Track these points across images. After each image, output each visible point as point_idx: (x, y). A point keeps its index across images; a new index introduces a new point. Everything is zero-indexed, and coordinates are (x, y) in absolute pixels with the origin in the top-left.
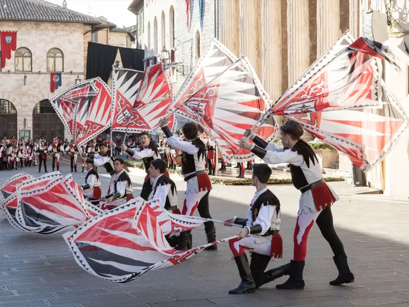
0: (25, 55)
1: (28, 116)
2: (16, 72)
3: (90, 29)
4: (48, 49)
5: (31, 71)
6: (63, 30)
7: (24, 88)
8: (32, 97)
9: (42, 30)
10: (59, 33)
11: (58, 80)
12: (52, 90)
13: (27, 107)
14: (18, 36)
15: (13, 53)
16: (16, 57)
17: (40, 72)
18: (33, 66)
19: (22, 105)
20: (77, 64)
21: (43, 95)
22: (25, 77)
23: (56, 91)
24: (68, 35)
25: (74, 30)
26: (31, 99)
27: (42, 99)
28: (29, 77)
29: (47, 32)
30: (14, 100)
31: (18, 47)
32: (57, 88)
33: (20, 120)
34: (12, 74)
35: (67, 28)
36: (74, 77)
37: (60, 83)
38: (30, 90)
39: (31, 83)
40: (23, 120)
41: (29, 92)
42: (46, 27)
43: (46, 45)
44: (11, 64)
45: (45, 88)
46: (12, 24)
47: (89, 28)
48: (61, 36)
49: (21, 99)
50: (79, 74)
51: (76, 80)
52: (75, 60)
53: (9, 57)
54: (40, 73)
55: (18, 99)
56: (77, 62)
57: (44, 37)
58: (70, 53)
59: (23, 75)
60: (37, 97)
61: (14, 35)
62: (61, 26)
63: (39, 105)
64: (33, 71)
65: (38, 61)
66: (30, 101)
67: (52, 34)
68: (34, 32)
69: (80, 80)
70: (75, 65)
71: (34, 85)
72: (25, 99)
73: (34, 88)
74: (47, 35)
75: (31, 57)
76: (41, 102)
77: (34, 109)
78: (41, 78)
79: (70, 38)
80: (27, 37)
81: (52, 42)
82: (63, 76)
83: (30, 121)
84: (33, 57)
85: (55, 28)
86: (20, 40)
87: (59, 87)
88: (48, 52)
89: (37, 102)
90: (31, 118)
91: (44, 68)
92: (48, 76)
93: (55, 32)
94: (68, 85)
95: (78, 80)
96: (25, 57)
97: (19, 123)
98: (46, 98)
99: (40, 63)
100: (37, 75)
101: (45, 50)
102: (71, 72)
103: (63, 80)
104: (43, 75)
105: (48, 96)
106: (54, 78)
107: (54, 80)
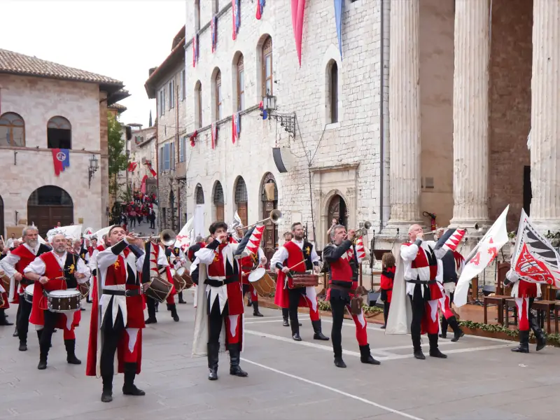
0: (14, 124)
2: (2, 147)
3: (106, 97)
4: (49, 117)
5: (24, 146)
6: (68, 93)
7: (14, 170)
8: (25, 181)
9: (39, 90)
10: (65, 96)
11: (64, 158)
12: (57, 173)
13: (19, 195)
14: (4, 97)
17: (38, 147)
18: (27, 139)
19: (10, 193)
20: (91, 140)
21: (42, 181)
22: (15, 153)
23: (61, 174)
24: (77, 100)
25: (86, 94)
26: (25, 185)
27: (41, 185)
28: (22, 155)
29: (47, 94)
31: (3, 111)
32: (63, 170)
33: (10, 214)
35: (76, 90)
36: (88, 157)
37: (67, 163)
38: (22, 172)
39: (25, 162)
40: (14, 214)
41: (21, 175)
42: (45, 87)
43: (46, 112)
45: (45, 170)
47: (104, 95)
48: (67, 100)
49: (9, 185)
50: (93, 153)
51: (91, 160)
52: (88, 134)
54: (37, 149)
55: (5, 184)
56: (90, 137)
57: (41, 100)
58: (81, 124)
59: (12, 152)
60: (34, 182)
62: (68, 87)
63: (36, 194)
64: (27, 146)
65: (34, 133)
66: (24, 188)
67: (54, 97)
68: (27, 92)
69: (96, 161)
70: (89, 141)
71: (29, 165)
72: (15, 185)
73: (30, 169)
74: (48, 97)
75: (23, 126)
76: (40, 190)
77: (30, 199)
78: (38, 156)
79: (80, 104)
80: (17, 98)
81: (54, 107)
82: (71, 154)
83: (24, 215)
84: (27, 127)
85: (58, 89)
86: (6, 101)
87: (66, 170)
88: (50, 122)
89: (34, 189)
90: (26, 211)
91: (44, 143)
92: (51, 153)
93: (59, 95)
94: (79, 167)
95: (94, 160)
96: (15, 126)
97: (6, 218)
98: (47, 184)
99: (37, 135)
100: (33, 152)
101: (44, 119)
102: (83, 149)
103: (71, 161)
104: (41, 152)
105: (51, 181)
106: (59, 155)
107: (58, 158)
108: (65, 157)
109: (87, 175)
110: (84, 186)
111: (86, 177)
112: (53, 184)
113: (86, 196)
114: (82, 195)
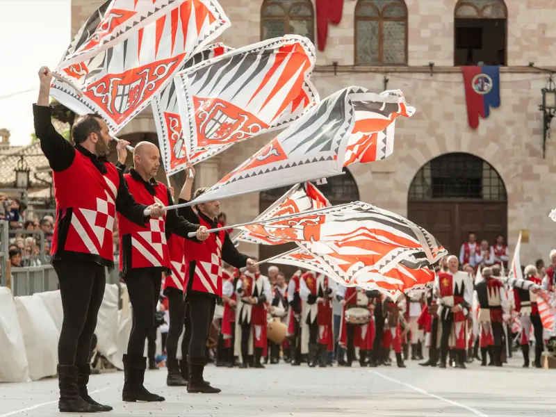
0: (386, 14)
1: (394, 205)
2: (357, 68)
5: (405, 63)
8: (405, 145)
11: (488, 87)
12: (473, 124)
13: (392, 176)
15: (349, 7)
16: (358, 18)
17: (431, 65)
18: (411, 48)
19: (373, 173)
20: (550, 41)
21: (441, 141)
22: (386, 82)
23: (483, 123)
26: (404, 153)
27: (436, 153)
28: (398, 84)
32: (486, 115)
34: (346, 76)
36: (539, 83)
37: (494, 99)
44: (343, 41)
45: (448, 116)
50: (552, 72)
51: (545, 91)
52: (543, 27)
54: (431, 69)
56: (549, 34)
58: (529, 4)
59: (380, 78)
60: (424, 148)
63: (427, 173)
64: (411, 63)
65: (425, 33)
66: (402, 160)
70: (546, 43)
73: (415, 116)
75: (404, 18)
76: (436, 163)
77: (413, 185)
78: (434, 84)
82: (505, 78)
84: (412, 19)
87: (494, 113)
88: (460, 4)
89: (422, 160)
91: (445, 53)
92: (458, 78)
94: (520, 107)
95: (550, 91)
96: (387, 19)
98: (451, 149)
99: (432, 37)
100: (422, 76)
102: (531, 65)
103: (505, 93)
104: (440, 77)
105: (458, 141)
106: (477, 82)
107: (475, 87)
108: (490, 85)
109: (538, 124)
110: (533, 153)
111: (535, 132)
112: (464, 149)
113: (537, 177)
114: (528, 175)
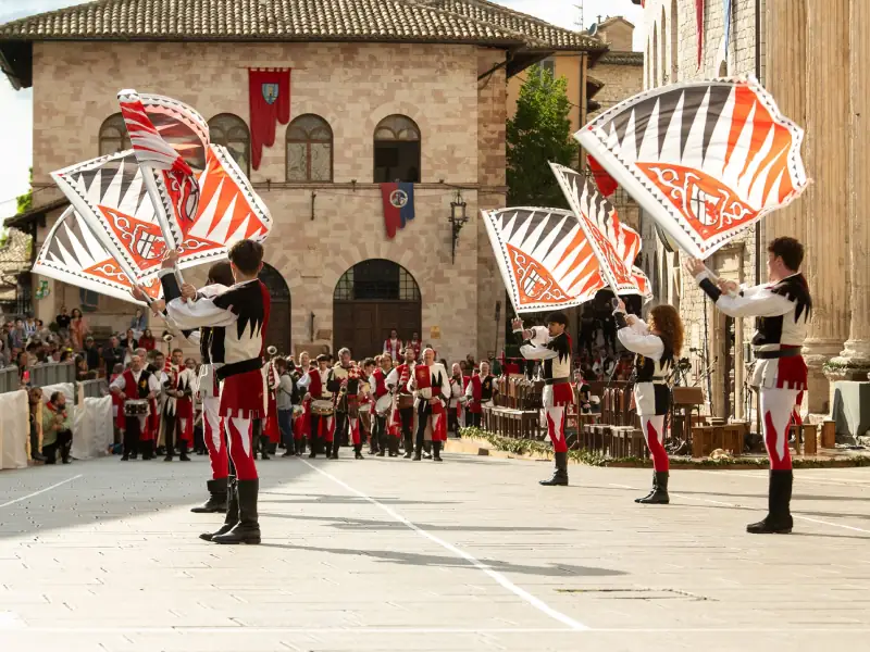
0: (314, 136)
1: (321, 305)
2: (289, 185)
3: (505, 59)
4: (376, 118)
5: (331, 181)
6: (419, 65)
7: (312, 230)
8: (330, 252)
9: (361, 65)
10: (409, 72)
11: (404, 201)
12: (390, 233)
13: (319, 280)
14: (296, 84)
15: (281, 131)
16: (288, 140)
17: (354, 182)
18: (335, 167)
19: (303, 277)
20: (458, 161)
21: (362, 248)
22: (314, 196)
23: (399, 233)
24: (434, 79)
25: (450, 65)
26: (329, 259)
27: (358, 260)
28: (324, 200)
29: (375, 72)
30: (284, 260)
31: (294, 113)
32: (402, 226)
33: (300, 319)
34: (278, 191)
35: (432, 59)
36: (448, 197)
37: (409, 212)
38: (326, 234)
39: (331, 213)
40: (307, 318)
41: (323, 240)
42: (373, 58)
43: (373, 109)
44: (276, 160)
45: (369, 227)
46: (278, 50)
47: (499, 57)
48: (413, 81)
49: (301, 260)
50: (460, 187)
51: (453, 205)
52: (452, 149)
53: (270, 144)
54: (353, 186)
55: (294, 259)
56: (458, 154)
57: (363, 85)
58: (440, 128)
59: (308, 193)
60: (346, 254)
61: (282, 79)
62: (415, 54)
63: (351, 277)
64: (336, 180)
65: (349, 154)
66: (327, 265)
67: (388, 76)
68: (339, 70)
69: (464, 205)
70: (454, 163)
71: (338, 220)
72: (312, 260)
73: (338, 227)
74: (376, 79)
75: (331, 141)
76: (358, 268)
77: (338, 287)
78: (356, 199)
79: (440, 86)
80: (320, 85)
81: (389, 98)
82: (418, 193)
83: (326, 321)
84: (336, 140)
85: (397, 59)
86: (301, 93)
87: (409, 224)
88: (379, 128)
89: (346, 266)
90: (330, 312)
91: (366, 171)
92: (376, 193)
93: (398, 72)
94: (432, 219)
95: (458, 205)
96: (316, 141)
97: (294, 325)
98: (372, 255)
99: (355, 157)
100: (345, 192)
101: (369, 122)
102: (442, 182)
103: (418, 205)
104: (362, 192)
105: (378, 250)
106: (394, 197)
107: (392, 202)
108: (406, 199)
109: (447, 234)
110: (444, 260)
111: (445, 241)
112: (383, 256)
113: (447, 280)
114: (440, 278)
